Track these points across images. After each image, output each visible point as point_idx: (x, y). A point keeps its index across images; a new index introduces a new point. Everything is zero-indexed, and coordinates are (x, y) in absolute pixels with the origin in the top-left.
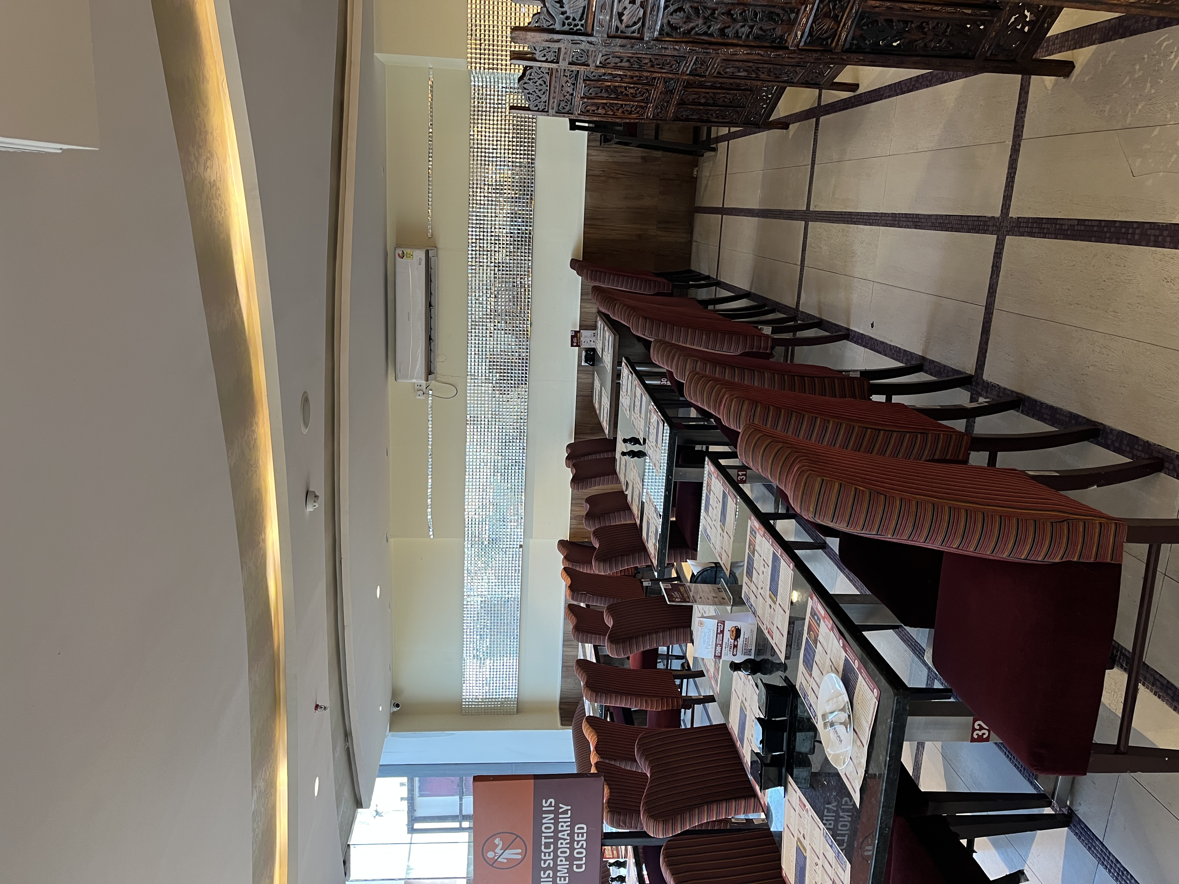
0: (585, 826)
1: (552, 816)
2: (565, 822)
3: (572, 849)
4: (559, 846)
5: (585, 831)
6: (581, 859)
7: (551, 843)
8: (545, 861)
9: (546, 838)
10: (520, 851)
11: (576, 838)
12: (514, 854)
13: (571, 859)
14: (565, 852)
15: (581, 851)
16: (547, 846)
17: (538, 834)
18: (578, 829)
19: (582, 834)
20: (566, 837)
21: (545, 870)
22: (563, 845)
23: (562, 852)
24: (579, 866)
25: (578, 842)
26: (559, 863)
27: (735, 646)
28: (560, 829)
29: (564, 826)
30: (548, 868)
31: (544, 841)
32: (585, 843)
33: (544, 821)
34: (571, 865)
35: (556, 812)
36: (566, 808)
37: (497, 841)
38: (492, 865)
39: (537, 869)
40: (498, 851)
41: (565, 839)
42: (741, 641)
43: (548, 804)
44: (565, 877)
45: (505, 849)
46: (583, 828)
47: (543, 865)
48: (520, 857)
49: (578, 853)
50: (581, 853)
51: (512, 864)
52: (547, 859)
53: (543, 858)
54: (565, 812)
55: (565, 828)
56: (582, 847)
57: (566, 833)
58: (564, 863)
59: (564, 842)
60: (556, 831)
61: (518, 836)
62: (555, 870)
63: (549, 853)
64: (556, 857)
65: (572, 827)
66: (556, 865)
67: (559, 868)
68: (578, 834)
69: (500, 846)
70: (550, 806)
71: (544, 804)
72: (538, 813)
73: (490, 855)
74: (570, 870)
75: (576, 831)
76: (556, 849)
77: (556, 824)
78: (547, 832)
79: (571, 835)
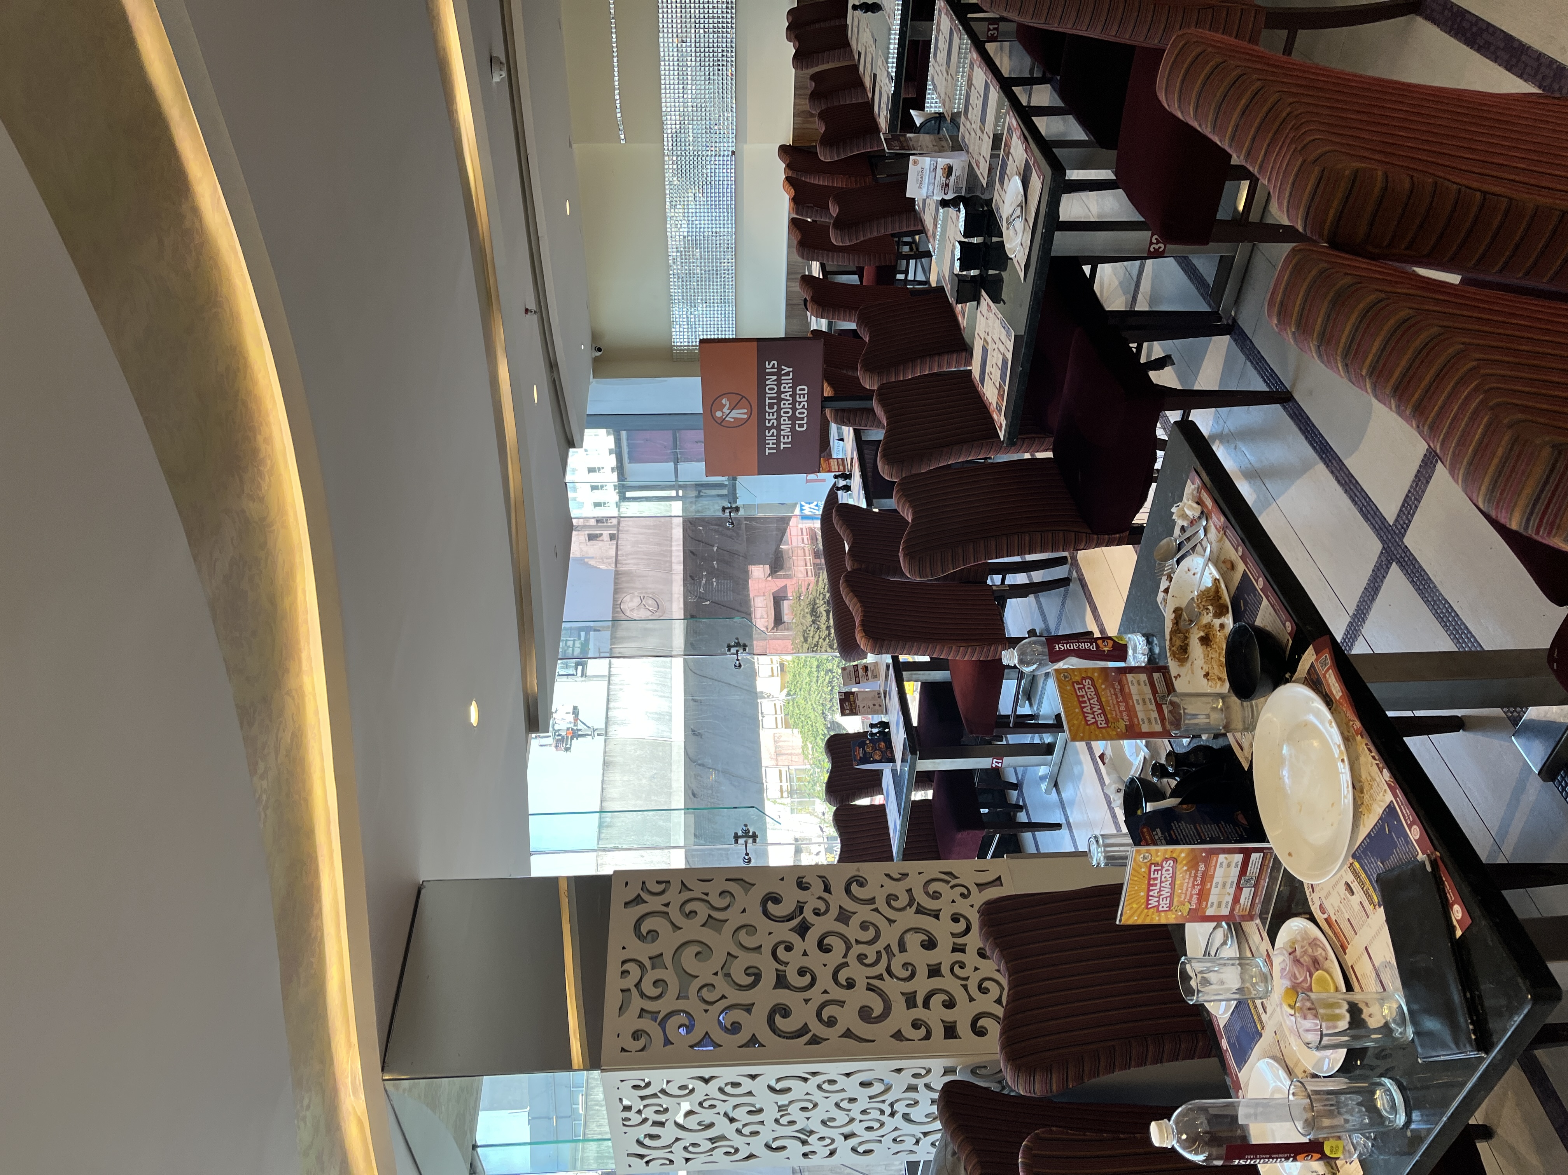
0: (806, 388)
1: (775, 377)
2: (787, 384)
3: (794, 409)
4: (782, 406)
5: (806, 392)
6: (802, 419)
7: (774, 403)
8: (769, 420)
9: (770, 398)
10: (745, 411)
11: (798, 399)
12: (739, 414)
13: (793, 418)
14: (788, 412)
15: (802, 411)
16: (771, 406)
17: (762, 394)
18: (800, 390)
19: (804, 395)
20: (788, 398)
21: (770, 429)
22: (786, 406)
23: (785, 413)
24: (801, 426)
25: (800, 403)
26: (782, 422)
27: (947, 185)
28: (783, 390)
29: (786, 387)
30: (773, 427)
31: (767, 401)
32: (806, 404)
33: (767, 382)
34: (794, 424)
35: (779, 374)
36: (788, 369)
37: (724, 401)
38: (720, 424)
39: (762, 428)
40: (726, 410)
41: (787, 400)
42: (952, 178)
43: (771, 366)
44: (788, 436)
45: (732, 409)
46: (804, 390)
47: (767, 424)
48: (745, 416)
49: (800, 413)
50: (803, 413)
51: (739, 424)
52: (771, 419)
53: (767, 417)
54: (787, 374)
55: (787, 389)
56: (803, 407)
57: (788, 394)
58: (787, 422)
59: (787, 403)
60: (779, 392)
61: (743, 397)
62: (779, 430)
63: (773, 413)
64: (779, 417)
65: (794, 388)
66: (779, 424)
67: (782, 427)
68: (800, 395)
69: (727, 406)
70: (773, 367)
71: (767, 366)
72: (762, 376)
73: (719, 414)
74: (793, 429)
75: (798, 392)
76: (779, 409)
77: (779, 385)
78: (771, 393)
79: (794, 395)
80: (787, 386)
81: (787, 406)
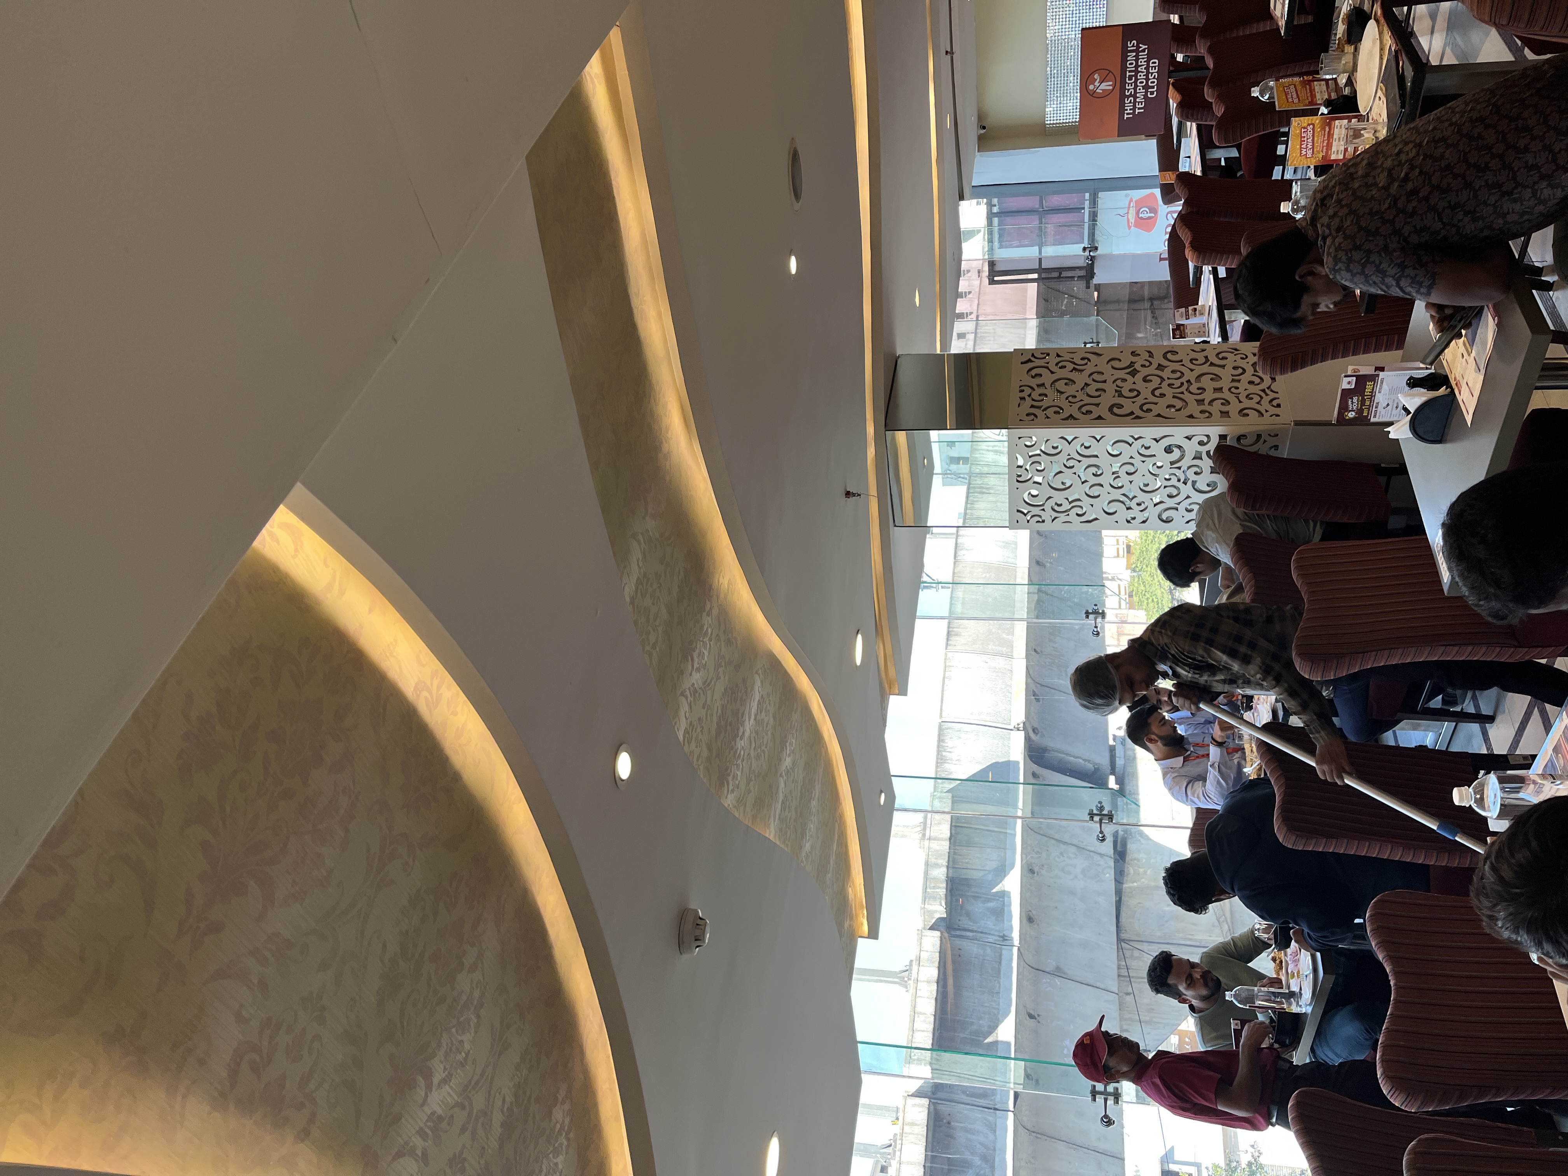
0: (1157, 61)
1: (1134, 54)
2: (1143, 58)
3: (1147, 79)
4: (1139, 77)
5: (1157, 64)
6: (1153, 87)
7: (1133, 76)
8: (1129, 90)
9: (1130, 71)
10: (1111, 83)
11: (1151, 71)
12: (1106, 86)
13: (1147, 87)
14: (1143, 82)
15: (1153, 82)
16: (1130, 78)
17: (1124, 68)
18: (1153, 63)
19: (1155, 67)
20: (1143, 70)
21: (1128, 97)
23: (1140, 83)
24: (1152, 93)
25: (1152, 73)
26: (1138, 91)
28: (1140, 64)
30: (1131, 95)
31: (1128, 74)
32: (1156, 74)
33: (1128, 59)
34: (1146, 92)
35: (1137, 51)
36: (1144, 47)
38: (1092, 95)
39: (1123, 97)
40: (1097, 84)
41: (1143, 72)
43: (1131, 45)
44: (1142, 102)
45: (1101, 82)
46: (1155, 63)
47: (1127, 94)
48: (1111, 88)
49: (1151, 83)
50: (1154, 82)
51: (1107, 94)
52: (1130, 89)
53: (1127, 88)
54: (1144, 51)
55: (1143, 63)
56: (1154, 78)
57: (1143, 67)
58: (1141, 91)
59: (1142, 74)
60: (1137, 66)
61: (1110, 71)
62: (1135, 98)
63: (1131, 83)
64: (1136, 86)
65: (1148, 62)
66: (1136, 92)
67: (1138, 95)
68: (1152, 67)
69: (1098, 80)
70: (1133, 46)
71: (1129, 45)
72: (1125, 52)
73: (1091, 87)
74: (1145, 96)
75: (1151, 65)
76: (1137, 80)
77: (1137, 61)
78: (1131, 67)
79: (1147, 68)
80: (1143, 61)
81: (1142, 77)
